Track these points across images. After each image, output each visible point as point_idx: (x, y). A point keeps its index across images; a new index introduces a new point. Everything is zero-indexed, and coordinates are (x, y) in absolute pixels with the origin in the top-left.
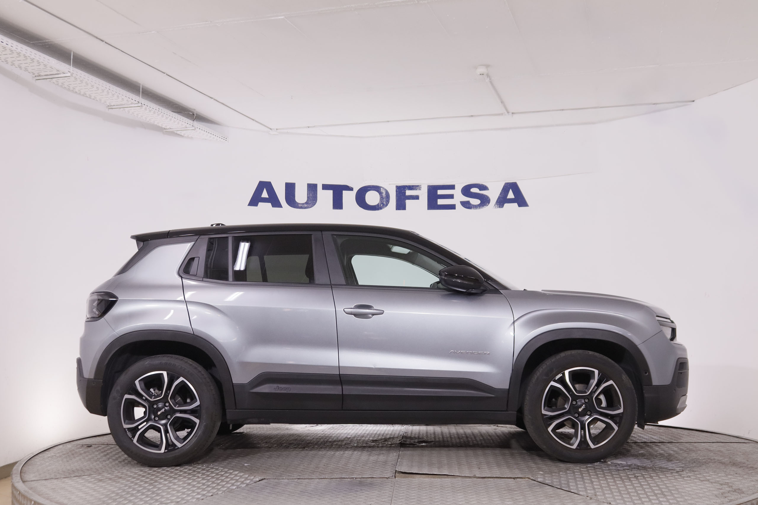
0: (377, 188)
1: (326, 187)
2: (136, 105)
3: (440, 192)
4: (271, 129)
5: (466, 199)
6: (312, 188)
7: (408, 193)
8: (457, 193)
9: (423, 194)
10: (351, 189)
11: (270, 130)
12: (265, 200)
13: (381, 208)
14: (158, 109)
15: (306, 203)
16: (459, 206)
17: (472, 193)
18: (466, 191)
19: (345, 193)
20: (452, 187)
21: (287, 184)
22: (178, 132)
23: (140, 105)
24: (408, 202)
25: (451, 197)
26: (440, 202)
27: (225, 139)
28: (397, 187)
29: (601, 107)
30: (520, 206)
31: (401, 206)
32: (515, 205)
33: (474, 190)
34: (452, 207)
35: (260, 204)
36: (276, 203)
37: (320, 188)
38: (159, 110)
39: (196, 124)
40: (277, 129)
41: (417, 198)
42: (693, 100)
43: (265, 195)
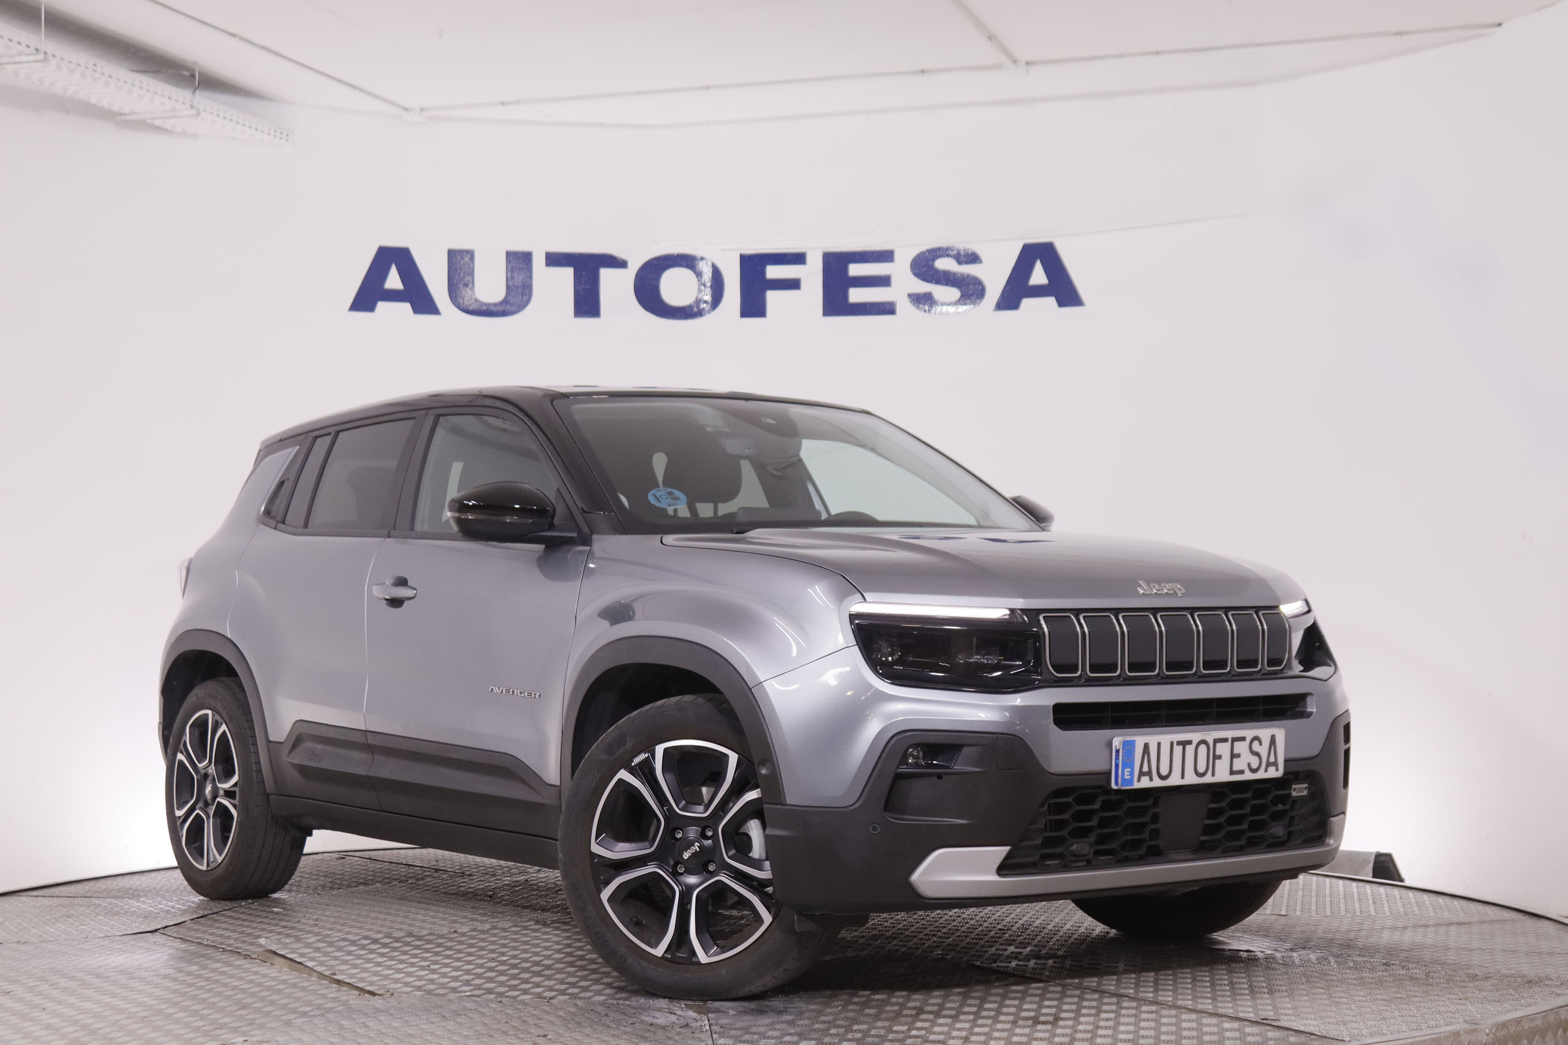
0: (687, 261)
1: (554, 260)
2: (32, 58)
3: (856, 270)
4: (406, 109)
5: (923, 287)
6: (519, 262)
7: (773, 272)
8: (900, 271)
9: (812, 275)
10: (621, 264)
11: (404, 113)
12: (393, 296)
13: (700, 313)
14: (91, 66)
15: (505, 301)
16: (904, 306)
17: (937, 271)
18: (924, 266)
19: (606, 275)
20: (886, 256)
21: (452, 254)
22: (158, 123)
23: (41, 57)
24: (773, 297)
25: (884, 281)
26: (856, 295)
27: (284, 137)
28: (743, 258)
29: (1258, 45)
30: (1061, 303)
31: (753, 307)
32: (1051, 301)
33: (944, 264)
34: (886, 309)
35: (381, 306)
36: (423, 303)
37: (539, 261)
38: (95, 68)
39: (203, 100)
40: (422, 110)
41: (793, 284)
42: (1498, 21)
43: (393, 281)
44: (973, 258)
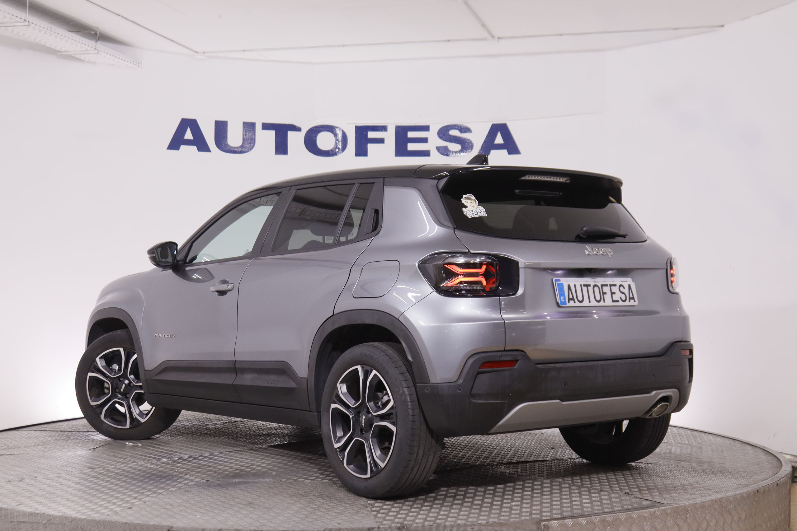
0: (331, 129)
1: (266, 126)
2: (22, 24)
3: (411, 134)
4: (196, 52)
5: (443, 143)
6: (249, 127)
7: (371, 135)
8: (432, 135)
9: (390, 136)
10: (299, 129)
11: (195, 54)
12: (188, 143)
13: (336, 154)
14: (49, 29)
15: (242, 146)
16: (434, 153)
17: (450, 136)
18: (444, 133)
19: (291, 134)
20: (426, 128)
21: (217, 123)
22: (77, 56)
23: (27, 23)
24: (371, 147)
25: (425, 140)
26: (411, 147)
27: (137, 64)
28: (356, 127)
30: (510, 153)
31: (361, 151)
32: (505, 152)
33: (454, 133)
34: (426, 154)
35: (183, 147)
36: (203, 146)
37: (258, 127)
38: (51, 29)
39: (100, 45)
40: (204, 53)
41: (381, 141)
42: (722, 24)
43: (189, 135)
44: (467, 130)
